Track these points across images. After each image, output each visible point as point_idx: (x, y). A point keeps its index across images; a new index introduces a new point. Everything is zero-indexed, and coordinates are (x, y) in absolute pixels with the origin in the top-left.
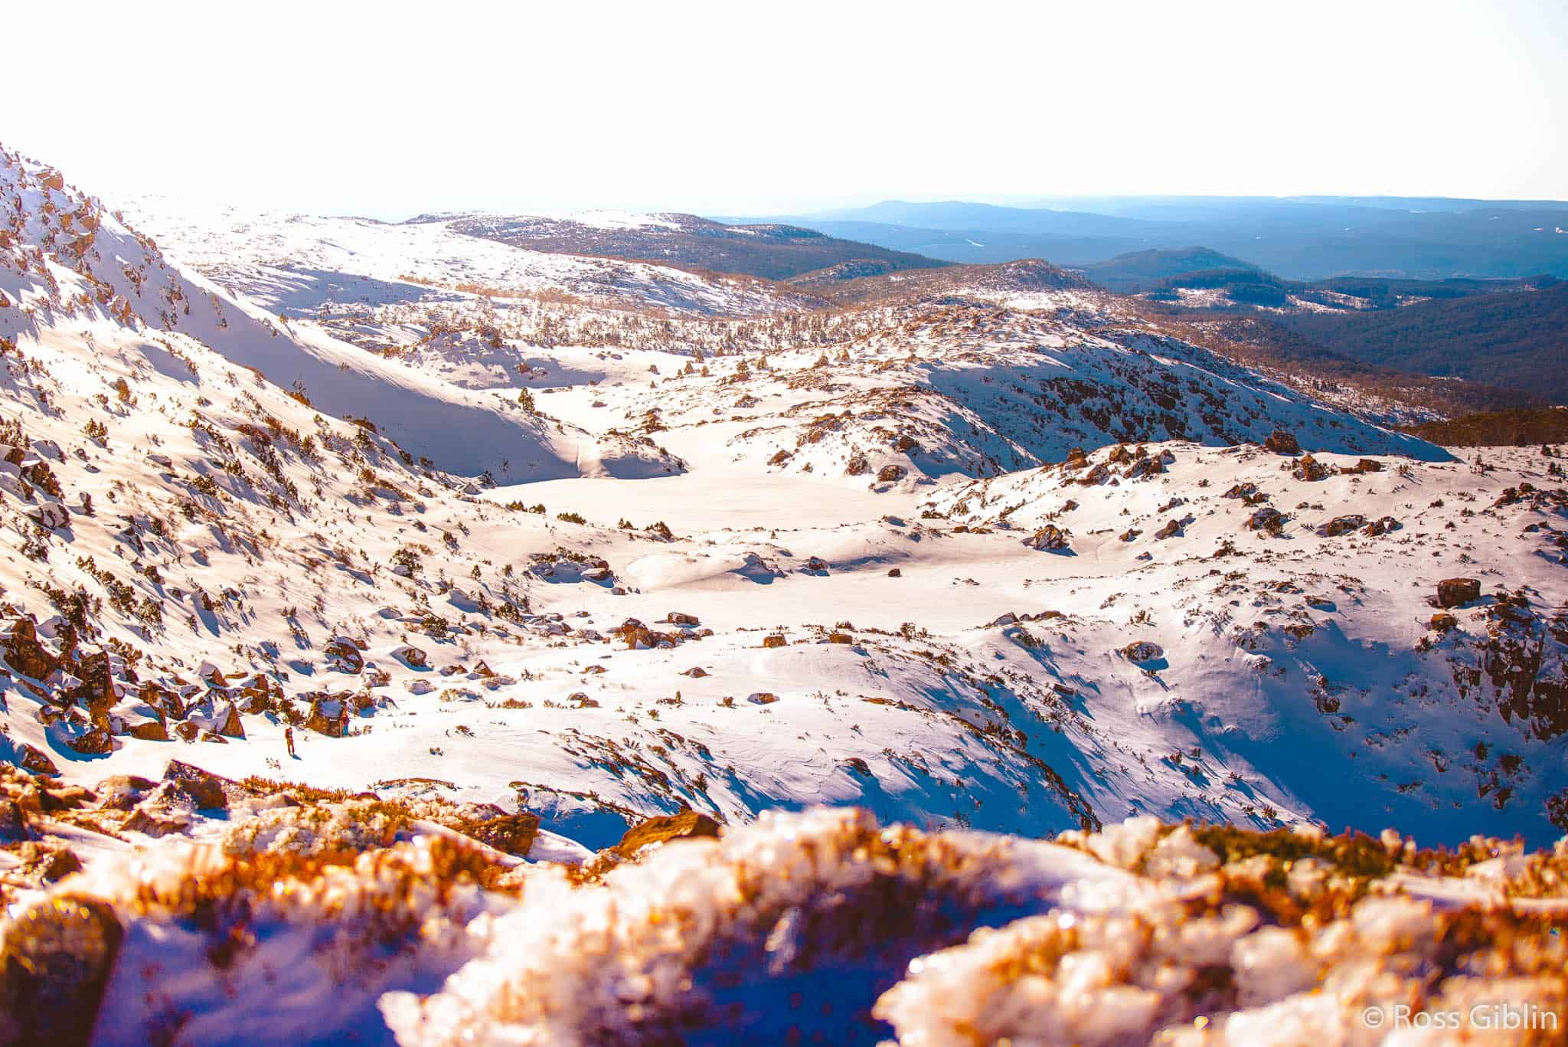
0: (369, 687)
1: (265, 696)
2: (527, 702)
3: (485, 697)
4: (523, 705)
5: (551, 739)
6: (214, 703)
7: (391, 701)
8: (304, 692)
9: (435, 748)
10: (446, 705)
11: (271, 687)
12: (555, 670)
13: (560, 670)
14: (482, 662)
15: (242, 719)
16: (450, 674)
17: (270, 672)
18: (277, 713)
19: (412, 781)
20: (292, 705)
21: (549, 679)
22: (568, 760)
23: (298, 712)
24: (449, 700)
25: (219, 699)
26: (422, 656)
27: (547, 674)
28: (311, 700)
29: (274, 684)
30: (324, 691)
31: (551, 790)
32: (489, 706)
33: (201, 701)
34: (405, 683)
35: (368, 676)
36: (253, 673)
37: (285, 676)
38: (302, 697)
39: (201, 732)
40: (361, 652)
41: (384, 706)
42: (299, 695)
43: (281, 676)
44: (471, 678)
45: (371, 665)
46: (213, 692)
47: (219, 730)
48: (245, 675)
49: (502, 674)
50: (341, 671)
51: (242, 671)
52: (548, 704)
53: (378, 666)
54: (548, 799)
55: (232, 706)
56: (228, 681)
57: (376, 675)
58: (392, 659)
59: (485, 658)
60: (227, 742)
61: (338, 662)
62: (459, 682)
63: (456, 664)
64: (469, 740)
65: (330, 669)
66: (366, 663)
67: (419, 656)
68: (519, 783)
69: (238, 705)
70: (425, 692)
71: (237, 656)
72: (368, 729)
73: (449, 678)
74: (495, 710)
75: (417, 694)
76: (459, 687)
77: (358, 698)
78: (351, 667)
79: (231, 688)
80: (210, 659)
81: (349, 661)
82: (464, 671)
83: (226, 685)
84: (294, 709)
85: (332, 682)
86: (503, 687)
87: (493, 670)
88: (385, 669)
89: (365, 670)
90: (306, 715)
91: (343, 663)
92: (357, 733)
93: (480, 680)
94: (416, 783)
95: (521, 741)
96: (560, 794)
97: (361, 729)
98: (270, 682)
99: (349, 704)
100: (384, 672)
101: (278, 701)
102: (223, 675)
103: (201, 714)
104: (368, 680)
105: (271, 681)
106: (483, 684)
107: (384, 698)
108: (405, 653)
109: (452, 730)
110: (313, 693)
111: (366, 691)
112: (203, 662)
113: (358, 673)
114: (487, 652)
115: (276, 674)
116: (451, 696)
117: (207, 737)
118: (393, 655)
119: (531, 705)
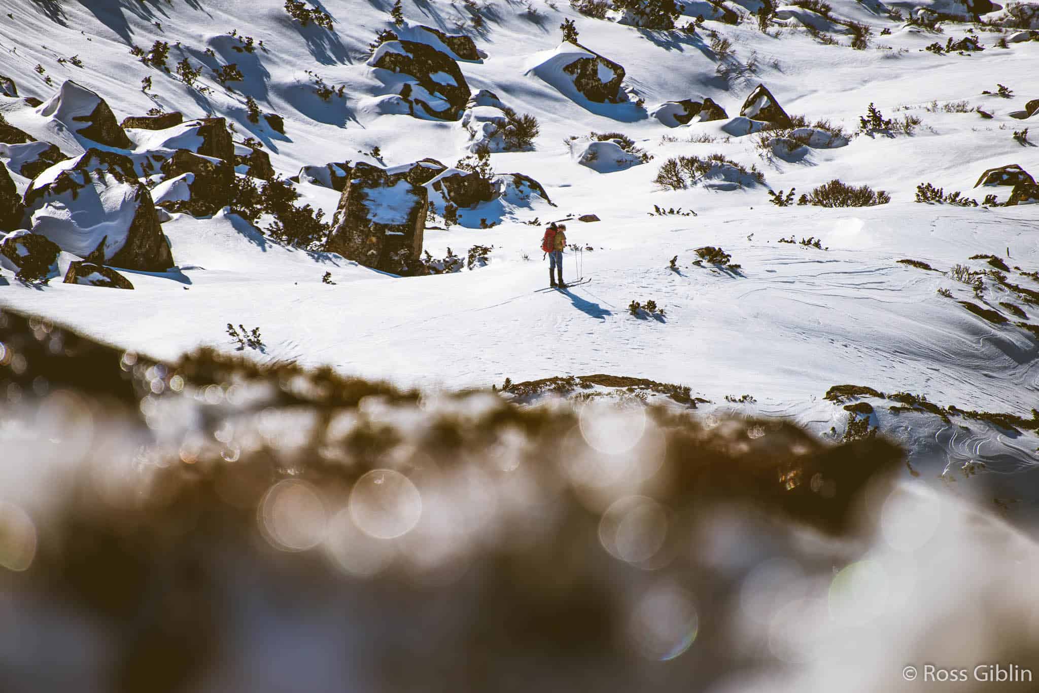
0: (482, 151)
1: (227, 171)
2: (876, 190)
3: (770, 175)
4: (863, 198)
5: (935, 282)
6: (100, 188)
7: (535, 186)
8: (321, 164)
9: (643, 302)
10: (670, 197)
11: (240, 150)
12: (948, 108)
13: (962, 109)
14: (764, 91)
15: (167, 229)
16: (684, 120)
17: (233, 112)
18: (256, 214)
19: (587, 382)
20: (294, 195)
21: (934, 132)
22: (975, 331)
23: (307, 210)
24: (679, 184)
25: (109, 177)
26: (610, 75)
27: (927, 120)
28: (338, 184)
29: (248, 142)
30: (373, 162)
31: (933, 408)
32: (779, 201)
33: (64, 180)
34: (570, 142)
35: (479, 127)
36: (195, 113)
37: (276, 123)
38: (317, 176)
39: (66, 260)
40: (466, 68)
41: (523, 202)
42: (308, 170)
43: (264, 124)
44: (733, 130)
45: (487, 98)
46: (94, 161)
47: (108, 253)
48: (175, 119)
49: (812, 121)
50: (412, 113)
51: (167, 110)
52: (928, 194)
53: (505, 99)
54: (924, 432)
55: (142, 195)
56: (132, 133)
57: (500, 123)
58: (538, 84)
59: (769, 79)
60: (129, 286)
61: (406, 91)
62: (706, 140)
63: (698, 95)
64: (727, 286)
65: (385, 109)
66: (475, 92)
67: (606, 75)
68: (851, 391)
69: (157, 193)
70: (622, 165)
71: (155, 73)
72: (480, 255)
73: (680, 132)
74: (794, 209)
75: (604, 168)
76: (703, 152)
77: (455, 180)
78: (438, 103)
79: (140, 150)
80: (81, 77)
81: (432, 87)
82: (719, 113)
83: (130, 144)
84: (298, 204)
85: (390, 138)
86: (817, 155)
87: (791, 110)
88: (521, 107)
89: (474, 110)
90: (327, 219)
91: (418, 92)
92: (452, 265)
93: (756, 137)
94: (598, 388)
95: (857, 286)
96: (957, 421)
97: (462, 255)
98: (238, 138)
99: (433, 196)
100: (520, 114)
101: (258, 183)
102: (120, 118)
103: (64, 215)
104: (480, 136)
105: (240, 136)
106: (765, 143)
107: (519, 179)
108: (570, 68)
109: (686, 261)
110: (344, 166)
111: (474, 161)
112: (69, 86)
113: (455, 118)
114: (776, 66)
115: (252, 118)
116: (685, 175)
117: (78, 274)
118: (539, 72)
119: (884, 198)
